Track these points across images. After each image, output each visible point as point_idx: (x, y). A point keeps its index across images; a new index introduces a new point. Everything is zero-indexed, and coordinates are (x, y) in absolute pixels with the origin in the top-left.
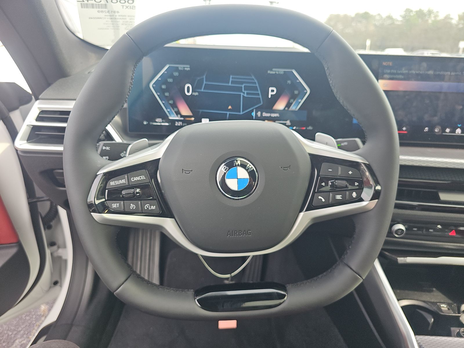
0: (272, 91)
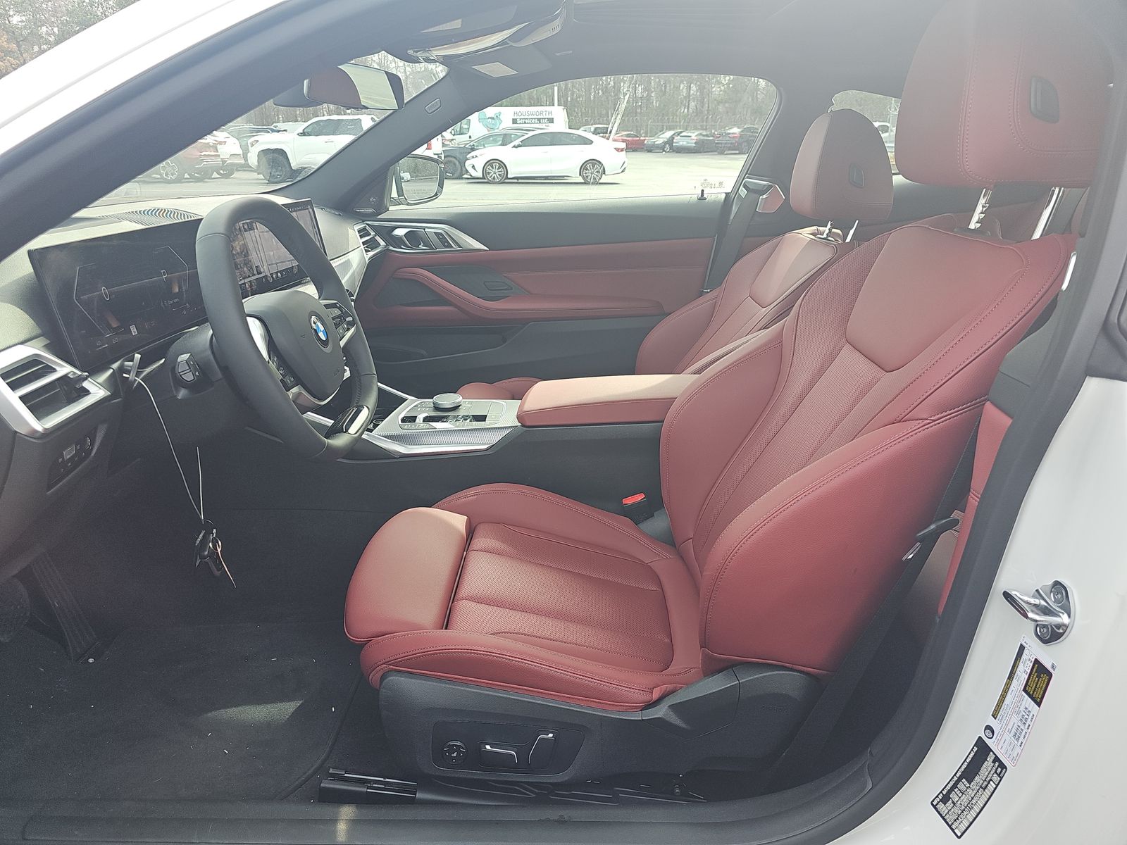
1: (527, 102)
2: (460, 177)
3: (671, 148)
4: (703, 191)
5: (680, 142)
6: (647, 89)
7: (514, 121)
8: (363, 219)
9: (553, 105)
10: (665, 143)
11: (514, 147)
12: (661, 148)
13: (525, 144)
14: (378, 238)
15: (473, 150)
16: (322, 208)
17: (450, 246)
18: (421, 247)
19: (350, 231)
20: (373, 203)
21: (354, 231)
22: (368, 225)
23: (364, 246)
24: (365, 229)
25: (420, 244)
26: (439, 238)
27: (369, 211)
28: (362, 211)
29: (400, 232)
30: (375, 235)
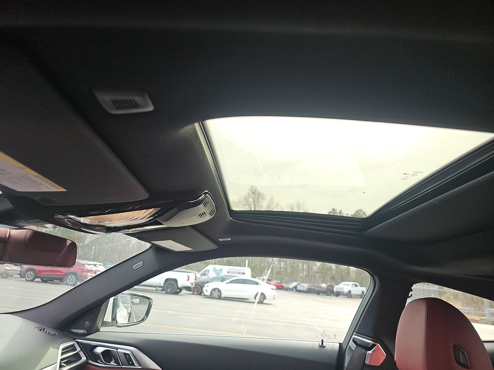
1: (235, 264)
2: (200, 294)
3: (296, 290)
4: (322, 340)
5: (299, 288)
6: (286, 264)
7: (228, 272)
8: (75, 337)
9: (245, 267)
10: (293, 288)
11: (226, 283)
12: (292, 289)
13: (231, 282)
14: (82, 354)
15: (208, 282)
16: (42, 329)
17: (133, 364)
18: (112, 363)
19: (51, 350)
20: (87, 326)
21: (56, 350)
22: (77, 342)
23: (60, 363)
24: (73, 345)
25: (112, 361)
26: (126, 357)
27: (82, 332)
28: (76, 331)
29: (99, 350)
30: (80, 351)
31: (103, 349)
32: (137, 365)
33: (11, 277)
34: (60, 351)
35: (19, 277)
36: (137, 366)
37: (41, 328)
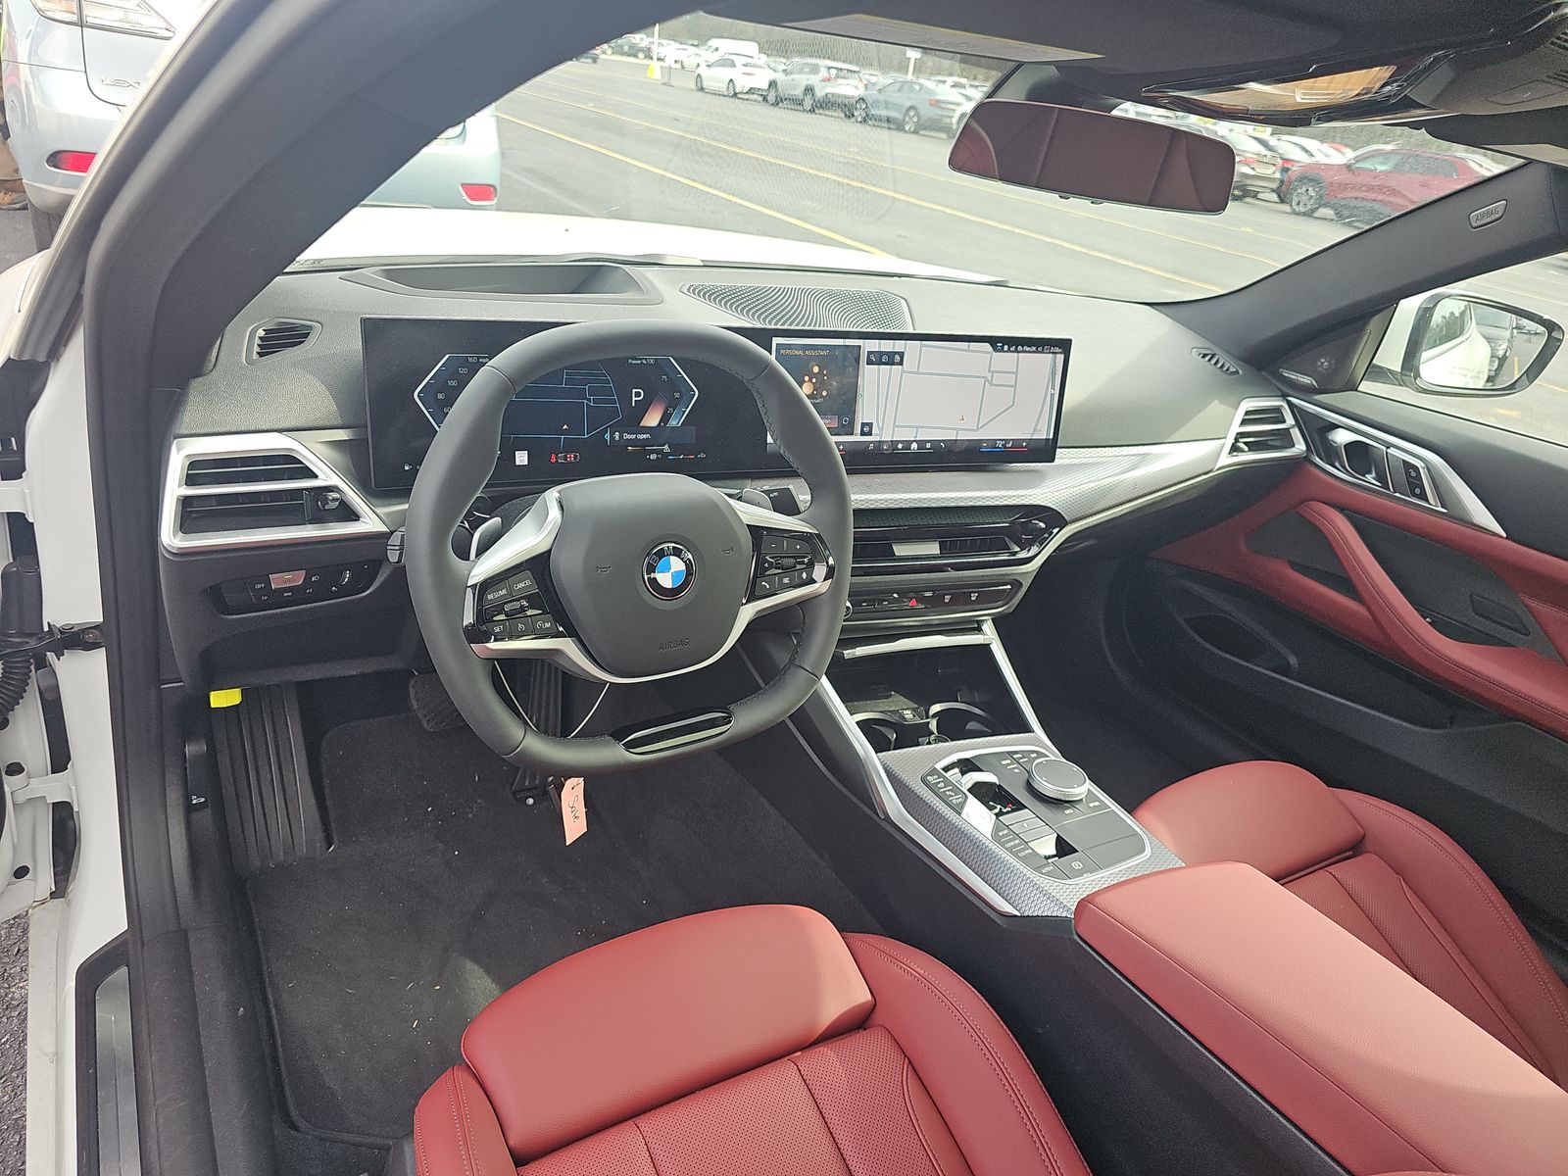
0: (637, 395)
8: (1286, 390)
14: (1296, 434)
16: (1207, 355)
17: (1423, 497)
18: (1369, 477)
19: (1216, 407)
20: (1320, 369)
21: (1231, 410)
22: (1290, 404)
23: (1236, 440)
24: (1278, 410)
25: (1369, 472)
26: (1408, 474)
27: (1306, 381)
28: (1293, 376)
29: (1341, 437)
30: (1293, 427)
31: (1350, 437)
32: (1435, 501)
33: (1255, 197)
34: (1240, 415)
35: (1276, 199)
36: (1433, 503)
37: (1206, 352)
